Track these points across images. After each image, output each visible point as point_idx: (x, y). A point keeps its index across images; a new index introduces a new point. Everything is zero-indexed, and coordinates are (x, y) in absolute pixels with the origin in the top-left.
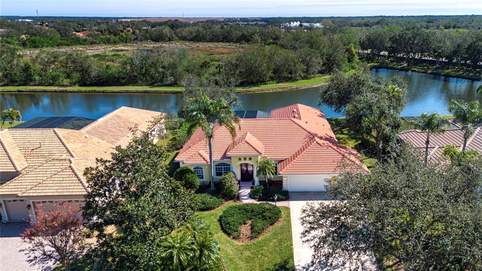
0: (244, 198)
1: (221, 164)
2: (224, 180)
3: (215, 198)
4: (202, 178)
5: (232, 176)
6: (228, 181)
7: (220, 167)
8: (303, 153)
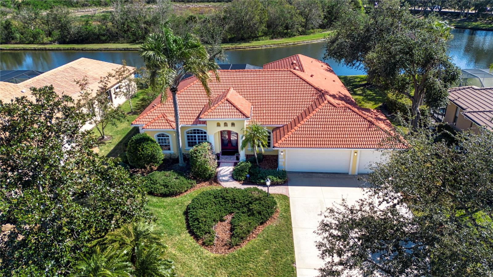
0: (224, 178)
1: (195, 131)
3: (182, 178)
4: (169, 149)
5: (206, 148)
6: (201, 155)
7: (193, 135)
8: (308, 117)
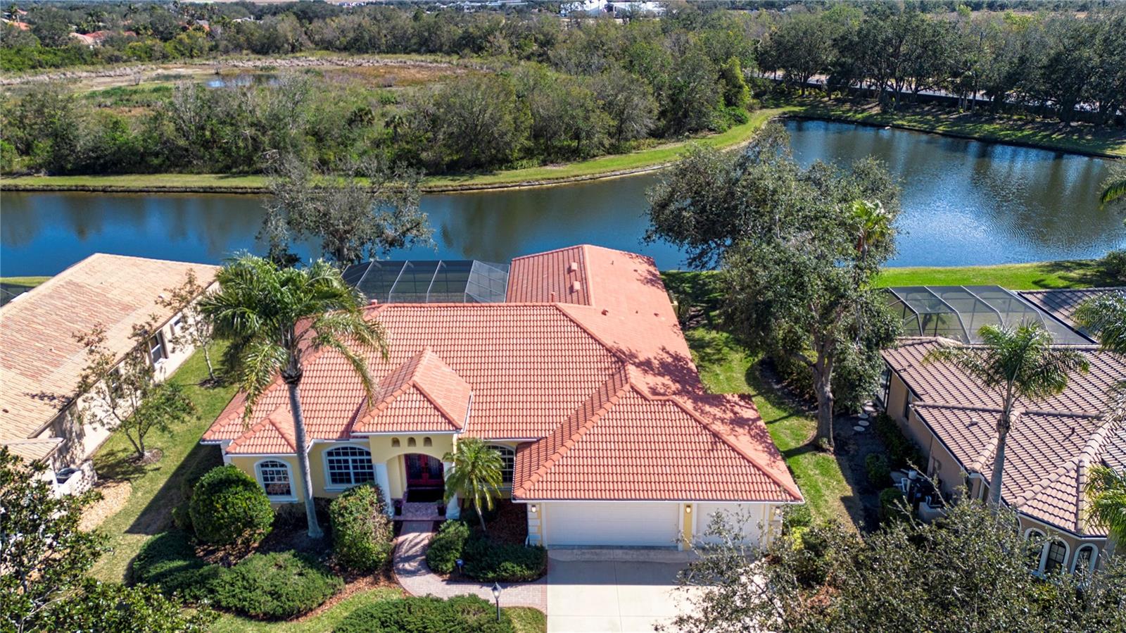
2: (343, 516)
4: (288, 492)
6: (355, 519)
7: (342, 458)
8: (589, 424)
